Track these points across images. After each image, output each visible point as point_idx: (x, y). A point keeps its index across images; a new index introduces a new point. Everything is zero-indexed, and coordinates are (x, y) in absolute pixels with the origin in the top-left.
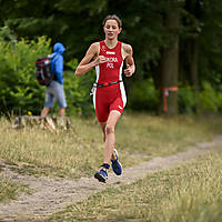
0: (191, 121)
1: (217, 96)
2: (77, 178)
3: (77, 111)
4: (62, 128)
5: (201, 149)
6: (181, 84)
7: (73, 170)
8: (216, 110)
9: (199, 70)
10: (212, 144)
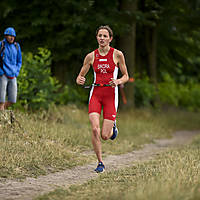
0: (148, 115)
1: (178, 88)
2: (21, 178)
3: (23, 104)
4: (6, 122)
5: (159, 146)
6: (138, 74)
7: (17, 169)
8: (176, 103)
9: (158, 59)
10: (172, 141)
